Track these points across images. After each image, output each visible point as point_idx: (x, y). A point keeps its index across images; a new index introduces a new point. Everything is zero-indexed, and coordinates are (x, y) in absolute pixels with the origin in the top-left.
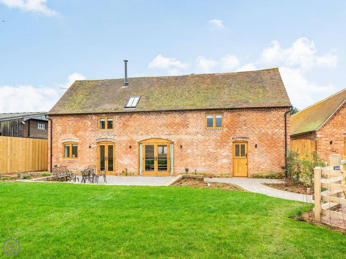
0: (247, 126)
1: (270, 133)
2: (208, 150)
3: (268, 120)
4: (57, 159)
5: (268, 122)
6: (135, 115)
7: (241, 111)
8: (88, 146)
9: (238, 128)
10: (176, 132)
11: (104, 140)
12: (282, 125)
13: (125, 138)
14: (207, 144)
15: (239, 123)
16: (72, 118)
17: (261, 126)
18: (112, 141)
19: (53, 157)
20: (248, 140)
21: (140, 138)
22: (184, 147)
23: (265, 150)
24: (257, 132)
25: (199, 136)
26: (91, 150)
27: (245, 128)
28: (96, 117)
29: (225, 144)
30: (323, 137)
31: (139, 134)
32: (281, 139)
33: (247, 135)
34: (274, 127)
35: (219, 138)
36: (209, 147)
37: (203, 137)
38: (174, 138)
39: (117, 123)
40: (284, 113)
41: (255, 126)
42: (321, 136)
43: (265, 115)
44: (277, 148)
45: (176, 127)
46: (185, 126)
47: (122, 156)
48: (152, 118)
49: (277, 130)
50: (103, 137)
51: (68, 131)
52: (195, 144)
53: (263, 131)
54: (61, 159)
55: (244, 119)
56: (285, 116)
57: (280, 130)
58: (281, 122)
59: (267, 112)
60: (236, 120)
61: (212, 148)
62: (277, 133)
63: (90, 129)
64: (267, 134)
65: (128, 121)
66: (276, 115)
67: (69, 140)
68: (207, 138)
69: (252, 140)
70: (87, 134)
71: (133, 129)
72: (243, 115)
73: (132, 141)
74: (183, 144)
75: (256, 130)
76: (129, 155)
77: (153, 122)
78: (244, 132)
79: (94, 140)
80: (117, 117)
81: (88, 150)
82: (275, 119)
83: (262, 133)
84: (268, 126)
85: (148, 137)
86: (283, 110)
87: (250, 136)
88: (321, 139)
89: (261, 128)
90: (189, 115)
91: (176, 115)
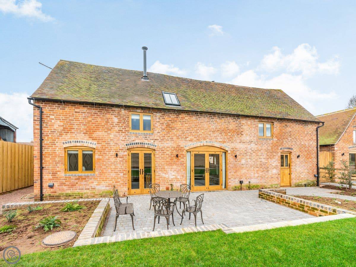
0: (291, 137)
1: (307, 145)
2: (260, 160)
3: (306, 133)
4: (54, 174)
5: (306, 135)
6: (182, 115)
7: (288, 122)
8: (113, 153)
9: (285, 138)
10: (230, 140)
11: (139, 145)
12: (315, 138)
13: (169, 144)
14: (260, 153)
15: (286, 134)
16: (85, 110)
17: (301, 138)
18: (152, 147)
19: (44, 171)
20: (292, 151)
21: (189, 145)
22: (238, 157)
23: (304, 160)
24: (298, 143)
25: (253, 145)
26: (118, 159)
27: (290, 139)
28: (126, 111)
29: (274, 154)
30: (338, 150)
31: (188, 139)
32: (314, 151)
33: (291, 146)
34: (310, 139)
35: (270, 148)
36: (261, 157)
37: (256, 146)
38: (228, 146)
39: (158, 124)
40: (316, 127)
41: (297, 137)
43: (304, 128)
45: (229, 134)
46: (240, 133)
47: (166, 167)
48: (204, 121)
49: (311, 142)
50: (137, 141)
51: (76, 129)
52: (249, 154)
53: (302, 143)
54: (62, 174)
55: (290, 130)
56: (317, 130)
57: (314, 142)
58: (314, 136)
59: (305, 125)
60: (283, 131)
61: (264, 158)
62: (311, 145)
63: (117, 129)
64: (304, 146)
65: (173, 121)
66: (311, 129)
67: (78, 144)
68: (260, 147)
69: (295, 151)
70: (112, 136)
71: (180, 133)
72: (289, 126)
73: (179, 148)
74: (238, 154)
75: (298, 142)
76: (175, 167)
77: (205, 126)
78: (290, 143)
79: (122, 145)
80: (158, 115)
81: (113, 159)
82: (310, 133)
83: (302, 145)
84: (306, 138)
85: (199, 144)
86: (315, 124)
87: (294, 147)
89: (301, 140)
90: (244, 121)
91: (230, 119)
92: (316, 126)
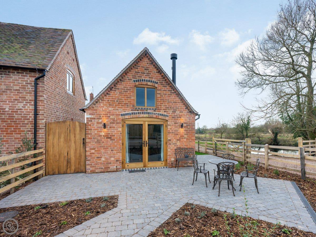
1: (7, 110)
3: (3, 87)
5: (4, 92)
12: (30, 97)
30: (94, 119)
32: (29, 119)
34: (15, 100)
40: (33, 79)
42: (92, 116)
44: (21, 134)
49: (20, 105)
56: (36, 84)
57: (27, 105)
58: (28, 93)
62: (21, 109)
64: (0, 111)
66: (20, 82)
82: (17, 88)
84: (4, 97)
86: (33, 74)
88: (92, 121)
92: (34, 77)
